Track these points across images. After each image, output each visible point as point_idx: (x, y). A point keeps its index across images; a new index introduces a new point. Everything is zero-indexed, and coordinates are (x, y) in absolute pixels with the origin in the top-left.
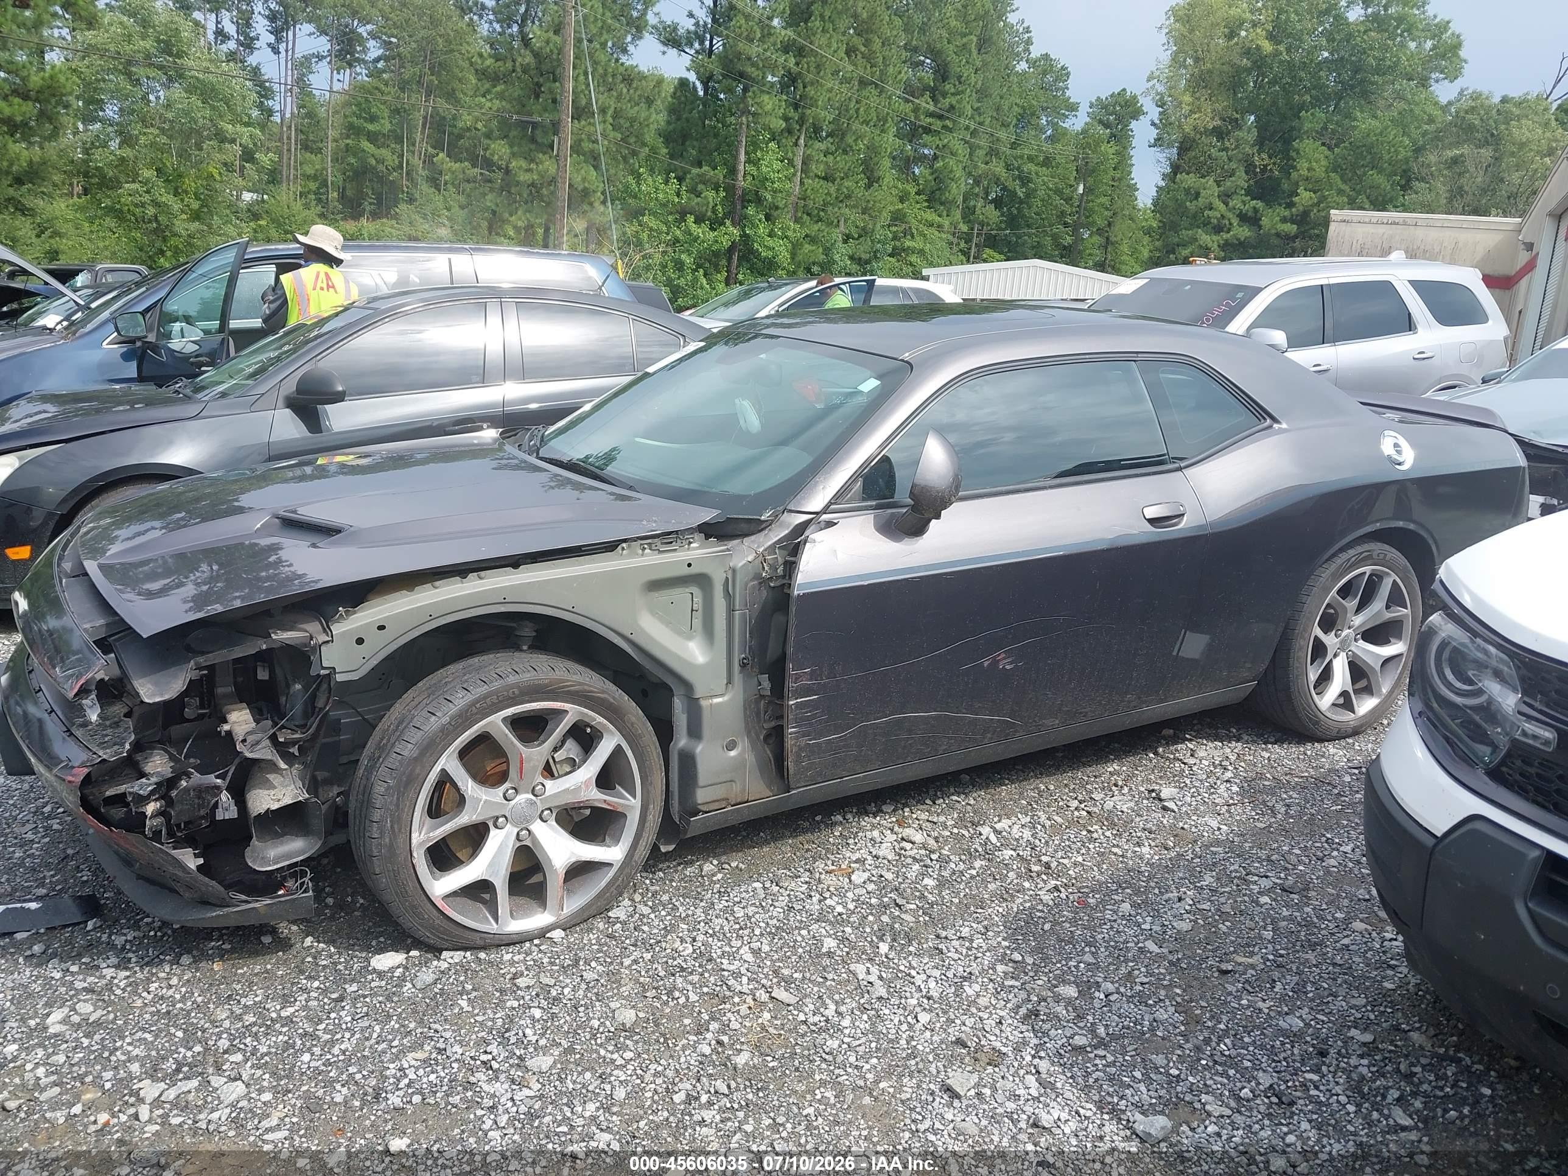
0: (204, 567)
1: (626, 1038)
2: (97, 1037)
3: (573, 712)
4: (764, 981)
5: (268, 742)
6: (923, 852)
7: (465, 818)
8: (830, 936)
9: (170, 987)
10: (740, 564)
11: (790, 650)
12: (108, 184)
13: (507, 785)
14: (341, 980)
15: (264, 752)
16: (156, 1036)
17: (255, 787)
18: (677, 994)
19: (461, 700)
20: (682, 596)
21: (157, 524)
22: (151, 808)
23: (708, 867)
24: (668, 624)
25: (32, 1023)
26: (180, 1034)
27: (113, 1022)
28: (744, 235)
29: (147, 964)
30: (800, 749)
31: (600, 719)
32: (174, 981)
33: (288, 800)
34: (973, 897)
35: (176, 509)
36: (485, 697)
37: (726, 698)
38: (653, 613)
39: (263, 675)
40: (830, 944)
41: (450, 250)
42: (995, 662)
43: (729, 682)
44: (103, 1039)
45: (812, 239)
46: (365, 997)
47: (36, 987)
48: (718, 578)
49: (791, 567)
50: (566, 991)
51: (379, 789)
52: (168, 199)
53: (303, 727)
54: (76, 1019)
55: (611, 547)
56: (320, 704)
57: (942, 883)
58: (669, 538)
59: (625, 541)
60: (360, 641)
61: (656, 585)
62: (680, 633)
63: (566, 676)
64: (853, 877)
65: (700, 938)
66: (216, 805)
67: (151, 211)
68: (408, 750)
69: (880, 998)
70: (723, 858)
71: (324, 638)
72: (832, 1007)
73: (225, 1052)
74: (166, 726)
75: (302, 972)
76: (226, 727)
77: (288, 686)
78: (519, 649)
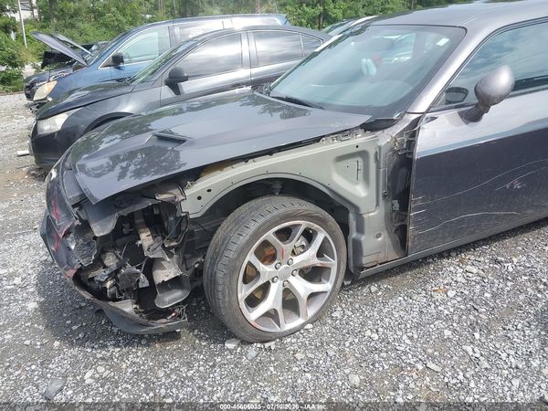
0: (139, 156)
1: (358, 393)
2: (106, 387)
3: (304, 224)
4: (420, 357)
5: (160, 248)
6: (479, 278)
7: (261, 282)
8: (446, 328)
9: (138, 357)
10: (383, 144)
11: (412, 188)
12: (101, 15)
13: (276, 262)
14: (213, 355)
15: (159, 254)
16: (133, 386)
17: (156, 269)
18: (377, 365)
19: (253, 227)
20: (352, 163)
21: (118, 136)
22: (108, 284)
23: (374, 289)
24: (346, 178)
25: (78, 378)
26: (143, 385)
27: (113, 377)
28: (325, 10)
29: (128, 344)
30: (415, 237)
31: (316, 226)
32: (139, 354)
33: (172, 276)
34: (514, 303)
35: (125, 130)
36: (264, 224)
37: (376, 213)
38: (339, 173)
39: (156, 212)
40: (447, 333)
41: (222, 18)
42: (513, 185)
43: (377, 205)
44: (109, 388)
45: (350, 8)
46: (225, 364)
47: (80, 357)
48: (372, 153)
49: (411, 144)
50: (321, 362)
51: (220, 275)
52: (121, 18)
53: (176, 238)
54: (97, 376)
55: (317, 140)
56: (183, 228)
57: (494, 296)
58: (345, 133)
59: (324, 136)
60: (199, 198)
61: (340, 159)
62: (352, 182)
63: (300, 208)
64: (448, 294)
65: (380, 329)
66: (138, 281)
67: (116, 23)
68: (231, 255)
69: (486, 369)
70: (379, 283)
71: (181, 197)
72: (461, 374)
73: (164, 397)
74: (115, 239)
75: (194, 349)
76: (140, 242)
77: (168, 219)
78: (273, 194)
